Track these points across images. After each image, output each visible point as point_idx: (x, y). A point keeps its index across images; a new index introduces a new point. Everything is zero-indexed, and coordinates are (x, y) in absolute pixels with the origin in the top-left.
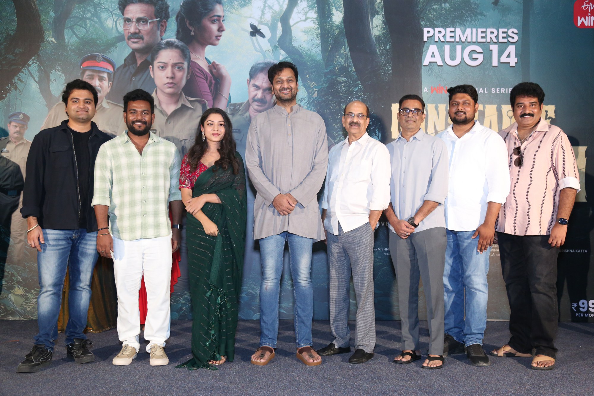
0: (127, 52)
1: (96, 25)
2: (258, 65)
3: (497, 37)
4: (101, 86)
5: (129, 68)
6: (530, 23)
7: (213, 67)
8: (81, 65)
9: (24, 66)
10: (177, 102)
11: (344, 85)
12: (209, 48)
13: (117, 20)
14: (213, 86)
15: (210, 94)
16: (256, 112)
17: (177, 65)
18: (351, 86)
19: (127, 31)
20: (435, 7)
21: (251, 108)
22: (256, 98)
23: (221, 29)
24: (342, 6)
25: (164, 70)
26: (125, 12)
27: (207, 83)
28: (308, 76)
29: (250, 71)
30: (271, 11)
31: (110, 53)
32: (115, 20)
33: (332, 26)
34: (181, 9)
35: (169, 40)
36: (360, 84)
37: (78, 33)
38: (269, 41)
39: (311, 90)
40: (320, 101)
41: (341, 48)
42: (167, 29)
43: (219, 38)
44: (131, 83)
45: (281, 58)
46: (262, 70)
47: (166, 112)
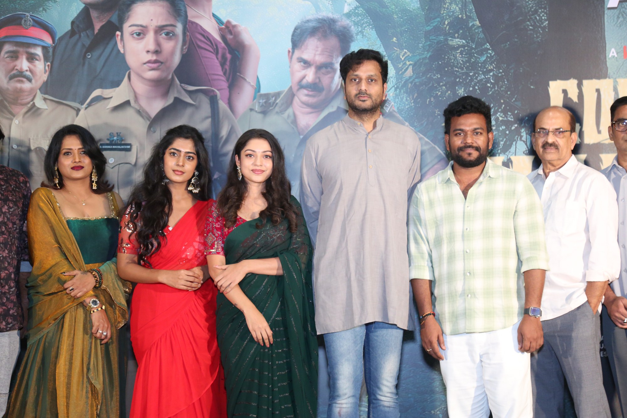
2: (307, 25)
4: (31, 71)
5: (80, 36)
7: (227, 31)
10: (166, 94)
11: (461, 53)
14: (228, 63)
15: (223, 78)
16: (305, 106)
17: (164, 30)
18: (474, 53)
21: (296, 101)
22: (304, 81)
25: (142, 38)
27: (217, 59)
28: (395, 39)
29: (293, 35)
31: (45, 10)
36: (489, 49)
39: (402, 64)
40: (418, 84)
44: (84, 64)
45: (346, 9)
46: (314, 32)
47: (147, 113)
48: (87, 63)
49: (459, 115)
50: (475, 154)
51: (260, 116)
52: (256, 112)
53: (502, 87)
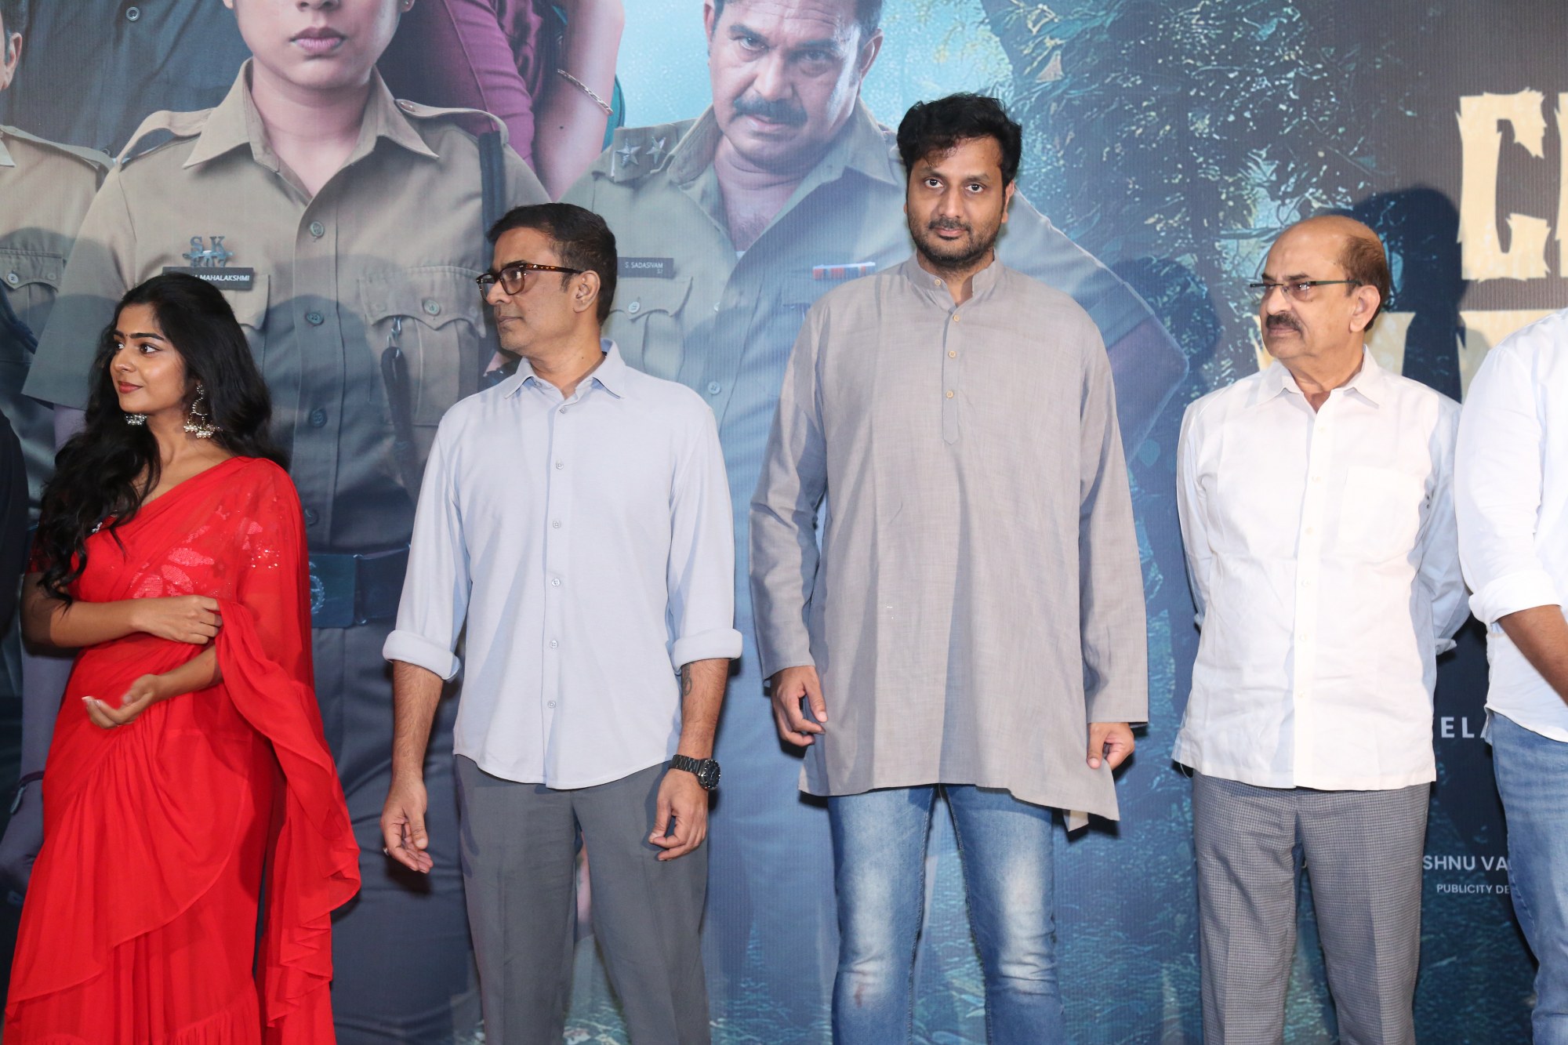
10: (352, 128)
14: (532, 40)
15: (519, 84)
16: (751, 166)
18: (1241, 15)
21: (726, 147)
22: (751, 93)
27: (502, 27)
36: (1286, 3)
39: (1031, 45)
40: (1077, 103)
44: (118, 39)
47: (299, 182)
48: (127, 34)
51: (624, 192)
52: (611, 180)
53: (1321, 113)
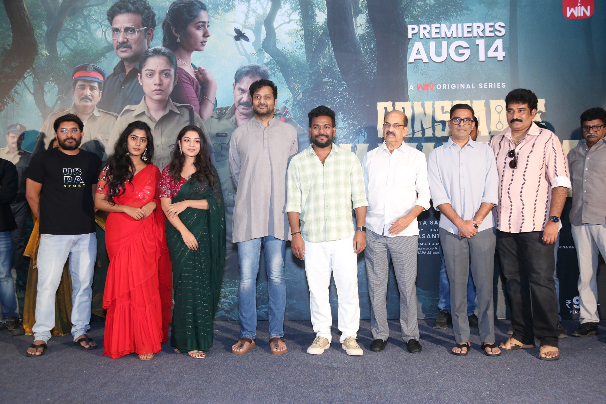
0: (116, 61)
1: (86, 36)
2: (243, 69)
3: (483, 31)
4: (92, 96)
5: (118, 76)
6: (518, 16)
7: (199, 73)
8: (73, 76)
9: (19, 79)
10: (164, 108)
11: (329, 86)
12: (194, 54)
13: (106, 30)
14: (199, 91)
15: (197, 99)
16: (242, 115)
17: (163, 72)
18: (336, 86)
19: (116, 41)
20: (419, 3)
21: (237, 111)
22: (242, 101)
23: (206, 35)
24: (326, 6)
25: (152, 77)
26: (114, 22)
27: (193, 88)
28: (292, 77)
29: (236, 75)
30: (254, 15)
31: (100, 62)
32: (104, 30)
33: (316, 27)
34: (167, 17)
35: (156, 47)
36: (345, 84)
37: (69, 45)
38: (254, 44)
39: (296, 91)
40: (305, 103)
41: (326, 49)
42: (154, 37)
43: (204, 43)
44: (120, 91)
45: (266, 61)
46: (247, 73)
47: (154, 119)
48: (122, 91)
49: (317, 117)
50: (325, 140)
51: (217, 120)
52: (215, 118)
53: (351, 105)
